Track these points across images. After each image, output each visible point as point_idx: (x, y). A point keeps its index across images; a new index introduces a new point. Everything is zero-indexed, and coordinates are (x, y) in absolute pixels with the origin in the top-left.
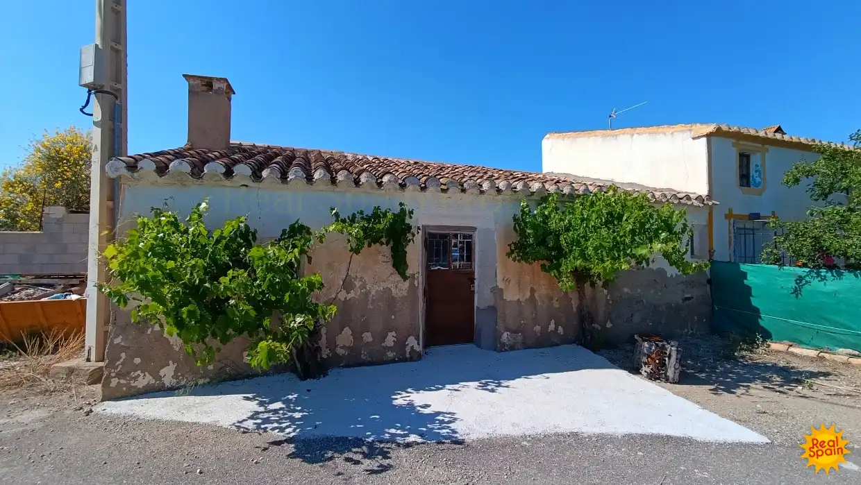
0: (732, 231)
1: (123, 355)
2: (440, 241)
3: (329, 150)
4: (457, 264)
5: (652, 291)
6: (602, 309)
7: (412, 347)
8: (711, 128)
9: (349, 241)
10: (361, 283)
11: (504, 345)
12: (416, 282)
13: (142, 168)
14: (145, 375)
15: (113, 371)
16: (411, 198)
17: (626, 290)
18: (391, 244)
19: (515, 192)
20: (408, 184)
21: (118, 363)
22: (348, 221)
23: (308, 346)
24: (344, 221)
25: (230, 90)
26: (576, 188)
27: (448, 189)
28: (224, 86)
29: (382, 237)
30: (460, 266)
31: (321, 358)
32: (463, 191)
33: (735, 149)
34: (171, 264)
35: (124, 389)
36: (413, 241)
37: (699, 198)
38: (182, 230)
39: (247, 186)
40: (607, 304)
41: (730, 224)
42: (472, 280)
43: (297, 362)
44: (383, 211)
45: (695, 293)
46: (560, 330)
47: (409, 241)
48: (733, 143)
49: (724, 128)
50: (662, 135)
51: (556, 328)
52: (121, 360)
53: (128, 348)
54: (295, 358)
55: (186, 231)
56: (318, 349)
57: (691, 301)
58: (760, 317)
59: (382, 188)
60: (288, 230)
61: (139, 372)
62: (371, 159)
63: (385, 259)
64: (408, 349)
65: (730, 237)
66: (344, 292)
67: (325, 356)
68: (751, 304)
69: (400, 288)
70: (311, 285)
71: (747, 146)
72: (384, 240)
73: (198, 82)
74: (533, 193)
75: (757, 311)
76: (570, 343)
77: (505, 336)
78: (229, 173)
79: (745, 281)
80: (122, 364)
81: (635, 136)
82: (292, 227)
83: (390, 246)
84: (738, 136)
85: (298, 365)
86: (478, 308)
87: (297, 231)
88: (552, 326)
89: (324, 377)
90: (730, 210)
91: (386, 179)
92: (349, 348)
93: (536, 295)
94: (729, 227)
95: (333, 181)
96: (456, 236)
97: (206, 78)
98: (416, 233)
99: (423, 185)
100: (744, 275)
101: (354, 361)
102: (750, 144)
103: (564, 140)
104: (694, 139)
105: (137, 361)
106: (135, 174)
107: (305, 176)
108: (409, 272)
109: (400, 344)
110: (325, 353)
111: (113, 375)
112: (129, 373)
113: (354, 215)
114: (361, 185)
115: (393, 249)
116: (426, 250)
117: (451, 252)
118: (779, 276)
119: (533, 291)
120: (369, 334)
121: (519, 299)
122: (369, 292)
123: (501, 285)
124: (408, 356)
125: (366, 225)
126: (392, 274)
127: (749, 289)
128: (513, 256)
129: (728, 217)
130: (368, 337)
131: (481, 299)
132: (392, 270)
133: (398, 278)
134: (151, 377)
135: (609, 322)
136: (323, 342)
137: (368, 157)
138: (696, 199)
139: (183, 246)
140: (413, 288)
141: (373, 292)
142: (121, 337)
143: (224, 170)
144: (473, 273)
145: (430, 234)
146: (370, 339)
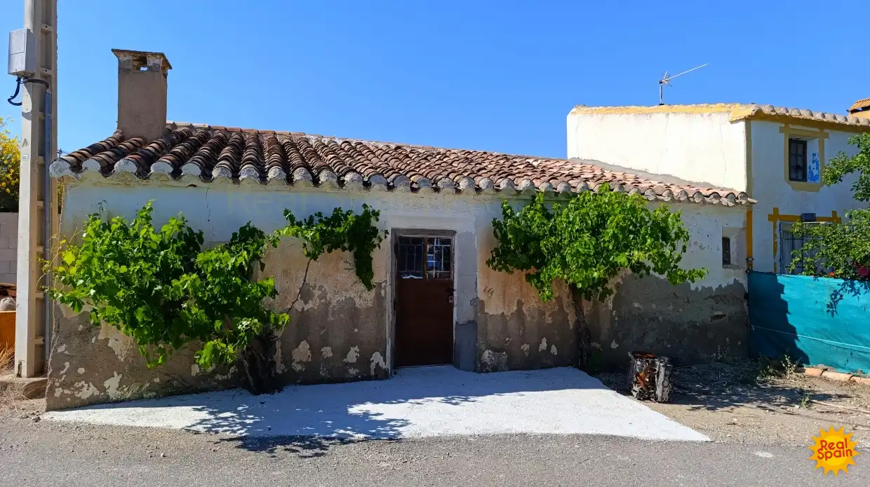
0: (778, 236)
1: (67, 364)
2: (413, 247)
3: (287, 131)
4: (433, 272)
5: (671, 308)
6: (605, 327)
7: (377, 364)
8: (749, 111)
9: (305, 245)
10: (320, 292)
11: (484, 365)
12: (383, 292)
13: (86, 168)
14: (89, 386)
15: (57, 380)
16: (377, 199)
17: (636, 305)
18: (355, 249)
19: (498, 190)
20: (373, 184)
21: (62, 372)
22: (303, 222)
23: (262, 360)
24: (300, 224)
25: (167, 65)
26: (574, 185)
27: (419, 188)
28: (159, 61)
29: (344, 241)
30: (436, 275)
31: (276, 374)
32: (437, 190)
33: (783, 135)
34: (123, 269)
35: (69, 399)
36: (379, 247)
37: (731, 195)
38: (132, 235)
39: (195, 186)
40: (612, 321)
41: (775, 227)
42: (451, 291)
43: (250, 377)
44: (344, 213)
45: (728, 310)
46: (554, 350)
47: (375, 246)
48: (781, 128)
49: (766, 110)
50: (698, 116)
51: (549, 347)
52: (66, 370)
53: (71, 357)
54: (247, 372)
55: (137, 236)
56: (273, 363)
57: (722, 319)
58: (797, 338)
59: (344, 188)
60: (239, 233)
61: (83, 382)
62: (339, 142)
63: (348, 266)
64: (373, 366)
65: (775, 243)
66: (301, 302)
67: (279, 372)
68: (787, 321)
69: (364, 298)
70: (264, 290)
71: (799, 131)
72: (346, 245)
73: (129, 57)
74: (519, 192)
75: (793, 330)
76: (566, 365)
77: (487, 355)
78: (176, 174)
79: (782, 295)
80: (65, 374)
81: (671, 116)
82: (242, 230)
83: (352, 252)
84: (785, 119)
85: (251, 379)
86: (457, 323)
87: (248, 235)
88: (544, 345)
89: (279, 392)
90: (776, 210)
91: (348, 177)
92: (306, 364)
93: (524, 309)
94: (774, 230)
95: (290, 180)
96: (431, 241)
97: (140, 52)
98: (383, 237)
99: (391, 184)
100: (781, 288)
101: (312, 377)
102: (804, 128)
103: (592, 116)
104: (732, 122)
105: (81, 371)
106: (79, 175)
107: (258, 175)
108: (375, 280)
109: (364, 360)
110: (280, 368)
111: (57, 384)
112: (73, 384)
113: (311, 218)
114: (320, 184)
115: (356, 256)
116: (397, 257)
117: (426, 258)
118: (815, 289)
119: (520, 304)
120: (328, 349)
121: (503, 313)
122: (330, 303)
123: (482, 296)
124: (373, 373)
125: (325, 228)
126: (355, 283)
127: (785, 304)
128: (495, 264)
129: (771, 218)
130: (327, 352)
131: (461, 313)
132: (355, 278)
133: (362, 287)
134: (95, 389)
135: (614, 342)
136: (278, 356)
137: (336, 140)
138: (726, 197)
139: (136, 250)
140: (379, 299)
141: (334, 302)
142: (65, 345)
143: (171, 169)
144: (452, 283)
145: (401, 238)
146: (330, 355)
